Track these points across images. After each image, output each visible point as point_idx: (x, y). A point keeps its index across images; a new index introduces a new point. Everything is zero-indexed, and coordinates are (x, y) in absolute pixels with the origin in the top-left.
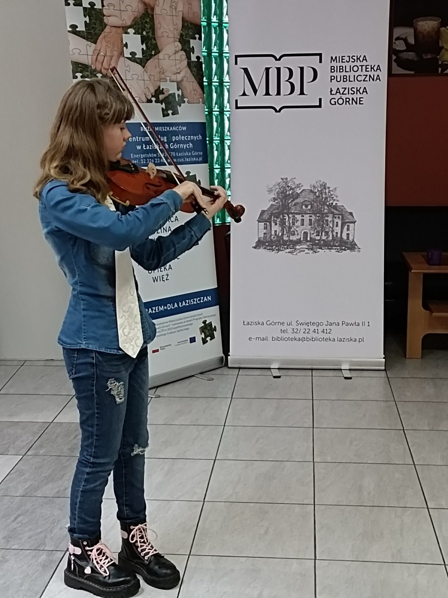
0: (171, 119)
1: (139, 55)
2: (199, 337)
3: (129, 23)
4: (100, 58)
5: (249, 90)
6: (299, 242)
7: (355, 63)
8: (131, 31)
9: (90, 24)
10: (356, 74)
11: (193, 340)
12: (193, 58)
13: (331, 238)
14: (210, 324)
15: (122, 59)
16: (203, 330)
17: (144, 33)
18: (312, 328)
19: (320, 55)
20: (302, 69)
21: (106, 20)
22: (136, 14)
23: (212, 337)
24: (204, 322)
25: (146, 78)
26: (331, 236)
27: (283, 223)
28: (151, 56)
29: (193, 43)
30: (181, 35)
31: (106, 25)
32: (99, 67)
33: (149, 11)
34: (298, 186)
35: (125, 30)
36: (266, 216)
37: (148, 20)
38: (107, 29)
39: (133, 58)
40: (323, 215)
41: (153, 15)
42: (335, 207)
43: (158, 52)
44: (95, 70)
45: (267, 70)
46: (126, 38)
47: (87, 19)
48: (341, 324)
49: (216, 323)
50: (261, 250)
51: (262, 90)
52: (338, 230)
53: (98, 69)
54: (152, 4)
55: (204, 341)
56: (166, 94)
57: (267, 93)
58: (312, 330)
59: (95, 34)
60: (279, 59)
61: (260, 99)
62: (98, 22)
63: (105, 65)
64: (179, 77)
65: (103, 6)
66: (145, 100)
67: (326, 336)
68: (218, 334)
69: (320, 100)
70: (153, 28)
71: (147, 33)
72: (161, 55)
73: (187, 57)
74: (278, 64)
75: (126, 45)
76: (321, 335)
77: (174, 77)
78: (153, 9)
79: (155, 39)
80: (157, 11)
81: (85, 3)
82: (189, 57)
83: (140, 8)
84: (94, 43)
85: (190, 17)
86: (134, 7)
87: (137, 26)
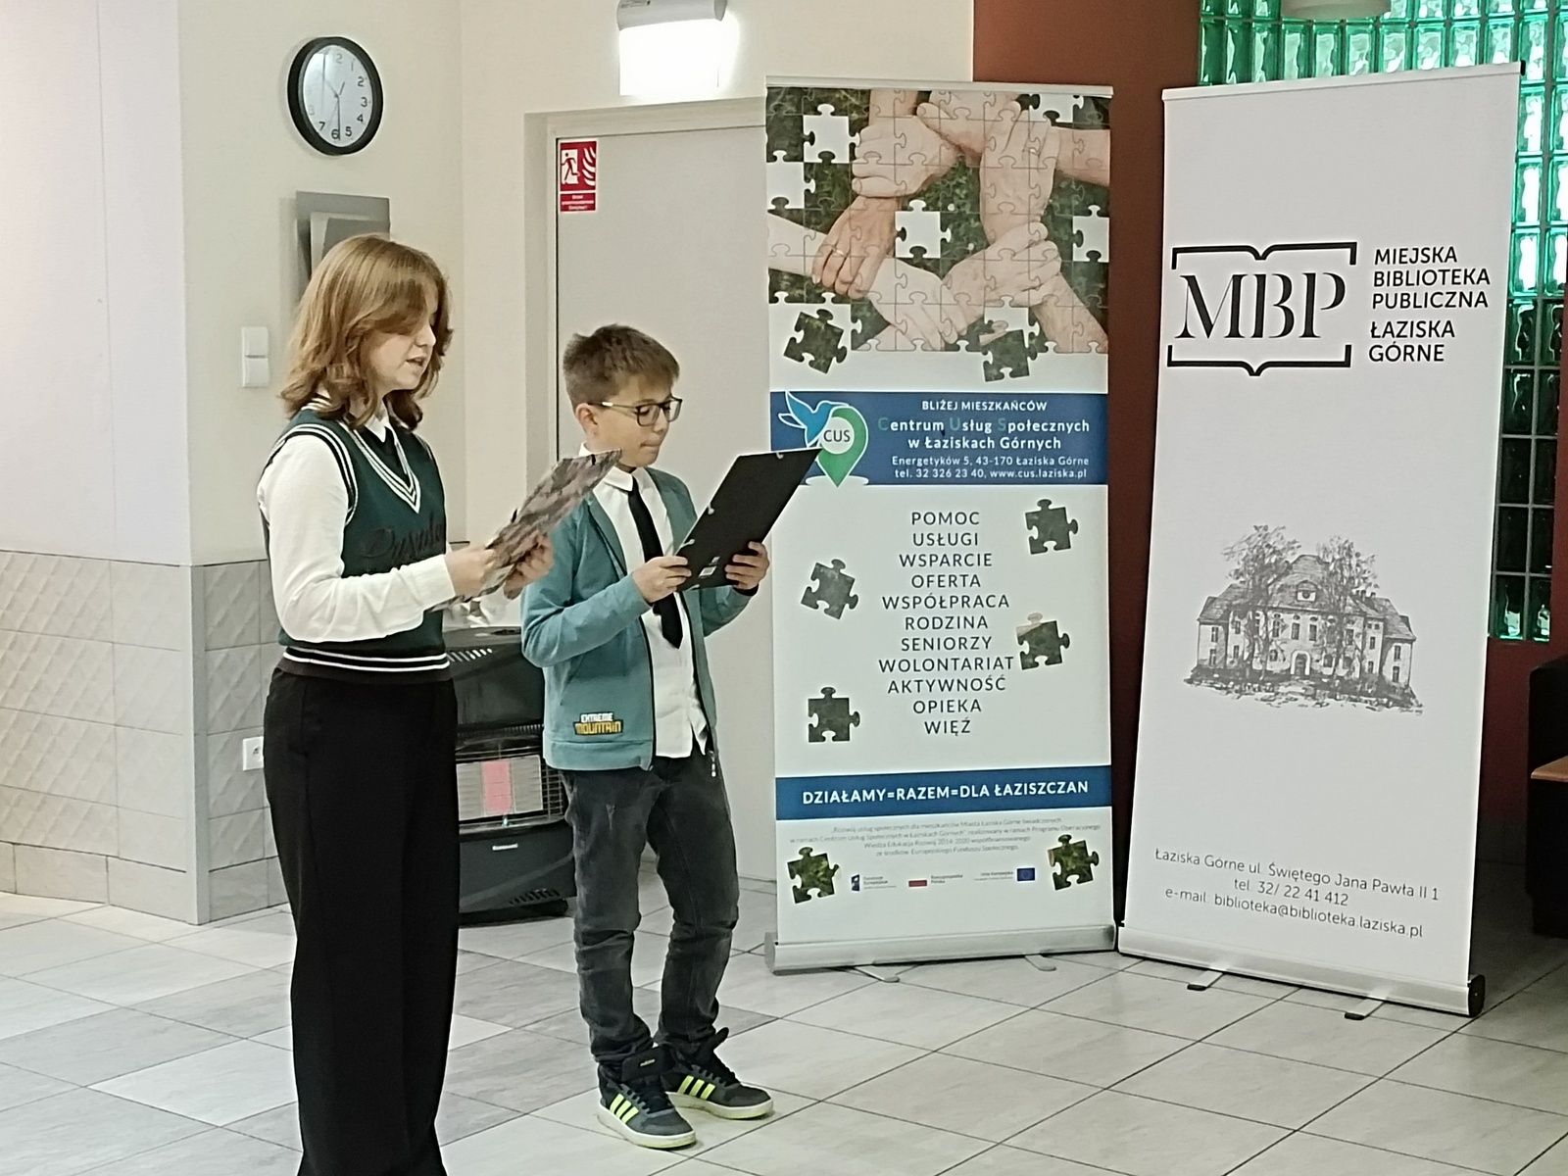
0: (1009, 385)
1: (934, 253)
2: (1048, 870)
3: (914, 189)
4: (836, 262)
5: (1197, 326)
6: (1285, 676)
7: (1430, 266)
8: (918, 204)
9: (816, 195)
10: (1431, 290)
11: (1026, 874)
12: (1080, 255)
13: (1356, 675)
14: (1082, 847)
15: (889, 261)
16: (1057, 856)
17: (951, 208)
18: (1305, 886)
19: (1353, 246)
20: (1311, 277)
21: (856, 185)
22: (932, 170)
23: (1085, 876)
24: (1065, 839)
25: (947, 298)
26: (1358, 669)
27: (1253, 629)
28: (966, 253)
29: (1079, 223)
30: (1050, 208)
31: (855, 196)
32: (828, 280)
33: (968, 162)
34: (1291, 546)
35: (903, 202)
36: (1217, 612)
37: (963, 180)
38: (858, 203)
39: (918, 258)
40: (1343, 618)
41: (977, 171)
42: (1370, 602)
43: (983, 243)
44: (820, 285)
45: (1237, 279)
46: (902, 219)
47: (812, 186)
48: (1370, 886)
49: (1101, 844)
50: (1204, 689)
51: (1222, 325)
52: (1374, 655)
53: (827, 283)
54: (977, 147)
55: (1060, 883)
56: (999, 333)
57: (1234, 333)
58: (1304, 890)
59: (828, 214)
60: (1264, 257)
61: (1219, 346)
62: (838, 190)
63: (845, 275)
64: (1035, 298)
65: (853, 157)
66: (938, 343)
67: (1335, 910)
68: (1103, 872)
69: (1348, 348)
70: (975, 198)
71: (958, 207)
72: (990, 252)
73: (1062, 255)
74: (1261, 267)
75: (903, 234)
76: (1324, 907)
77: (1022, 297)
78: (978, 158)
79: (978, 218)
80: (990, 160)
81: (811, 154)
82: (1066, 254)
83: (948, 157)
84: (826, 231)
85: (1074, 169)
86: (929, 156)
87: (934, 193)
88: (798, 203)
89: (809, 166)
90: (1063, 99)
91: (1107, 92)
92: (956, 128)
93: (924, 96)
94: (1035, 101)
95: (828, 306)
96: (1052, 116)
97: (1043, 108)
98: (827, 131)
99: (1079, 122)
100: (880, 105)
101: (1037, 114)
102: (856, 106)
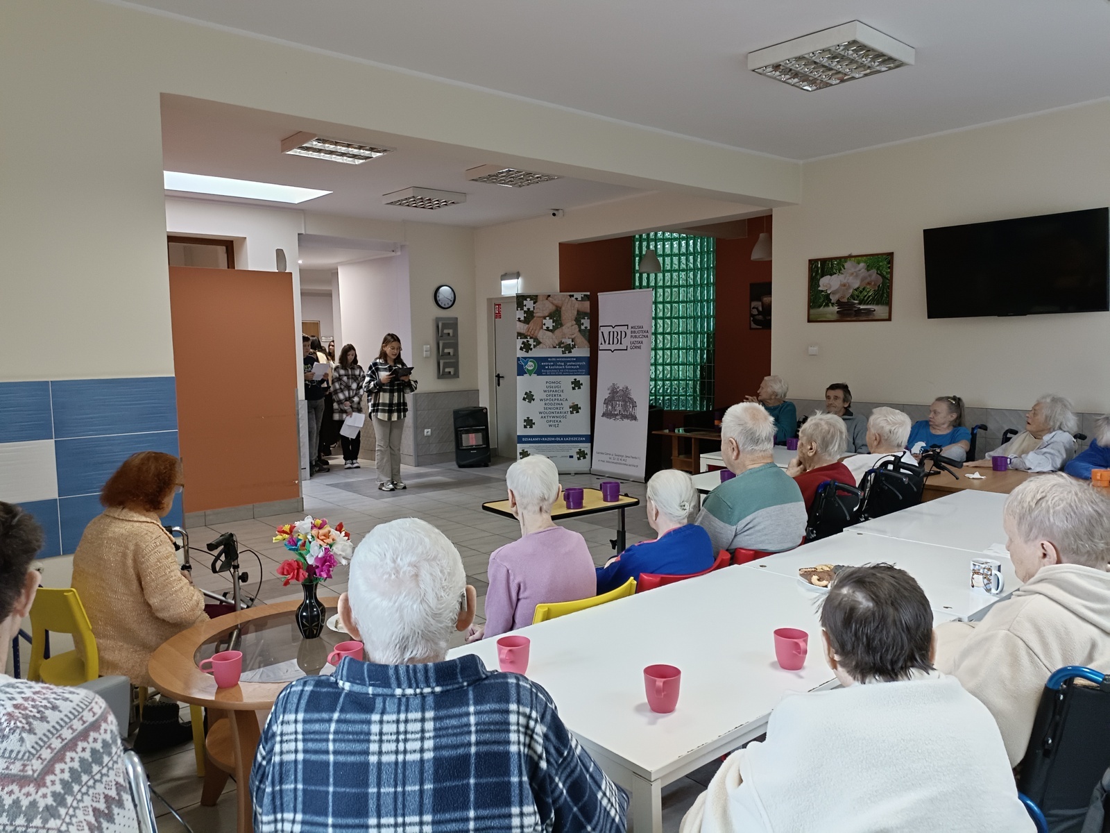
0: (567, 355)
1: (551, 328)
2: (576, 456)
3: (547, 315)
4: (530, 330)
5: (603, 343)
6: (617, 415)
7: (639, 329)
8: (548, 318)
9: (526, 317)
10: (640, 335)
11: (571, 457)
12: (583, 327)
13: (628, 414)
14: (584, 451)
15: (542, 330)
16: (578, 453)
19: (627, 325)
20: (621, 332)
21: (534, 315)
22: (551, 311)
23: (584, 458)
24: (580, 450)
25: (554, 337)
27: (612, 405)
28: (558, 328)
29: (582, 321)
30: (576, 318)
32: (529, 333)
33: (558, 309)
34: (618, 387)
35: (545, 318)
36: (606, 401)
38: (535, 318)
39: (548, 329)
40: (626, 402)
41: (560, 311)
42: (630, 398)
43: (562, 325)
44: (527, 335)
45: (610, 332)
46: (544, 321)
47: (525, 315)
48: (630, 457)
49: (588, 451)
50: (604, 418)
51: (607, 342)
52: (631, 409)
53: (529, 335)
54: (560, 305)
55: (579, 459)
56: (565, 344)
57: (609, 344)
58: (620, 459)
60: (614, 328)
61: (606, 346)
63: (532, 333)
64: (573, 337)
65: (534, 309)
66: (552, 346)
68: (588, 457)
69: (627, 346)
70: (560, 316)
72: (563, 328)
74: (613, 330)
75: (545, 324)
76: (623, 462)
77: (570, 337)
78: (561, 308)
79: (561, 321)
80: (563, 308)
81: (525, 309)
82: (580, 327)
83: (554, 308)
84: (528, 324)
85: (582, 309)
86: (550, 308)
87: (551, 316)
88: (522, 319)
89: (525, 311)
90: (579, 295)
91: (589, 293)
92: (555, 302)
93: (549, 296)
94: (573, 296)
95: (529, 339)
96: (577, 299)
97: (575, 297)
98: (529, 304)
99: (583, 299)
100: (540, 298)
101: (573, 299)
102: (535, 298)
